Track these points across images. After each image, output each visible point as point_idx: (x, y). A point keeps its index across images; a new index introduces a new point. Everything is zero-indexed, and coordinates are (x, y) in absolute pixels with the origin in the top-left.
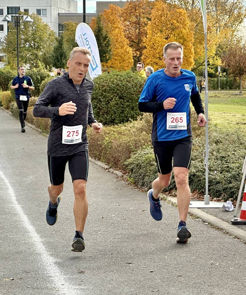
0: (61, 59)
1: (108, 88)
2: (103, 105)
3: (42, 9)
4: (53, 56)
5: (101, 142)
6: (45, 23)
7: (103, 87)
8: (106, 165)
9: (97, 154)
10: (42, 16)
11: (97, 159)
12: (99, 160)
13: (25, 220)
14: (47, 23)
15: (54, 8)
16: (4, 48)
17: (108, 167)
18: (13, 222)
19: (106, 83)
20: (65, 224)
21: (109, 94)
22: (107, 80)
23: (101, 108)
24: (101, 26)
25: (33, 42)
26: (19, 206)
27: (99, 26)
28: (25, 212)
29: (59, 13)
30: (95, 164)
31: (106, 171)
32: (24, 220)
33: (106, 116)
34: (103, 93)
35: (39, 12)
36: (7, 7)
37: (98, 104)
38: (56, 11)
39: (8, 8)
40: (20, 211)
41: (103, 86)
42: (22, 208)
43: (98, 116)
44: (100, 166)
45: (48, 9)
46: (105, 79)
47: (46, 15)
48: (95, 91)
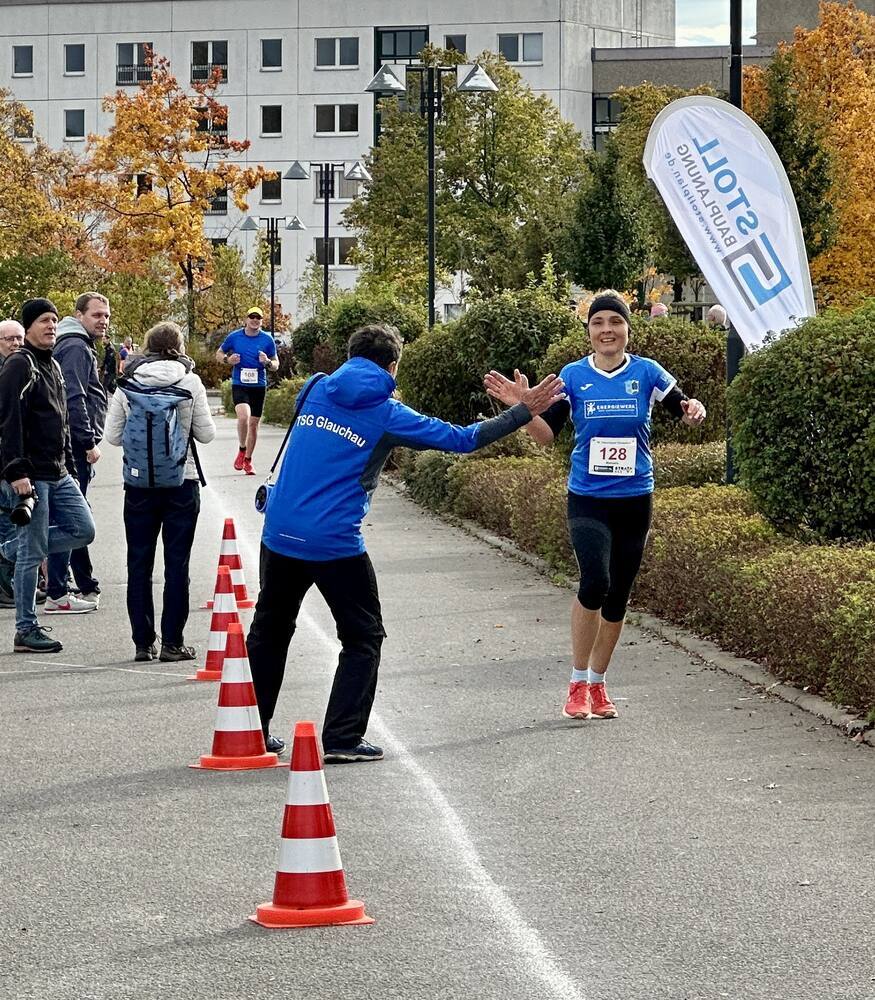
0: (611, 248)
1: (846, 378)
2: (825, 450)
3: (524, 35)
4: (576, 238)
5: (825, 614)
6: (537, 96)
7: (824, 373)
8: (849, 712)
9: (808, 666)
10: (520, 62)
11: (805, 689)
12: (817, 691)
13: (535, 952)
14: (543, 96)
15: (576, 29)
16: (361, 207)
17: (861, 724)
18: (486, 956)
19: (839, 353)
20: (709, 968)
21: (850, 404)
22: (844, 343)
23: (818, 463)
24: (787, 103)
25: (482, 178)
26: (498, 890)
27: (777, 105)
28: (526, 916)
29: (593, 51)
30: (800, 708)
31: (854, 739)
32: (530, 950)
33: (840, 501)
34: (826, 396)
35: (509, 46)
36: (376, 28)
37: (803, 448)
38: (581, 38)
39: (379, 33)
40: (506, 910)
41: (828, 368)
42: (510, 896)
43: (805, 497)
44: (822, 717)
45: (549, 31)
46: (832, 336)
47: (541, 60)
48: (792, 388)
